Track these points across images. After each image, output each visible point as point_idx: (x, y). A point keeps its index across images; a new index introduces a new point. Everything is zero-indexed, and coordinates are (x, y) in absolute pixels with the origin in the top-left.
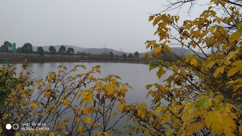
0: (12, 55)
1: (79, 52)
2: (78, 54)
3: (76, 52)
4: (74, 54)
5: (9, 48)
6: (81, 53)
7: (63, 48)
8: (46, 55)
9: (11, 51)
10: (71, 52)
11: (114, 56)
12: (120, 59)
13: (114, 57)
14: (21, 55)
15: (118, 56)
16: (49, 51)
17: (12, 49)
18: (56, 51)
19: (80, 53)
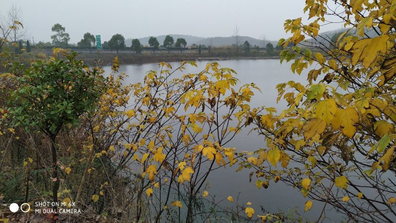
0: (96, 53)
1: (194, 45)
2: (192, 49)
3: (189, 44)
4: (187, 49)
5: (92, 44)
6: (197, 46)
7: (169, 39)
8: (144, 52)
9: (95, 48)
10: (182, 46)
11: (252, 48)
12: (261, 52)
13: (251, 51)
14: (109, 53)
15: (257, 48)
16: (149, 46)
17: (96, 44)
18: (160, 45)
19: (195, 47)
